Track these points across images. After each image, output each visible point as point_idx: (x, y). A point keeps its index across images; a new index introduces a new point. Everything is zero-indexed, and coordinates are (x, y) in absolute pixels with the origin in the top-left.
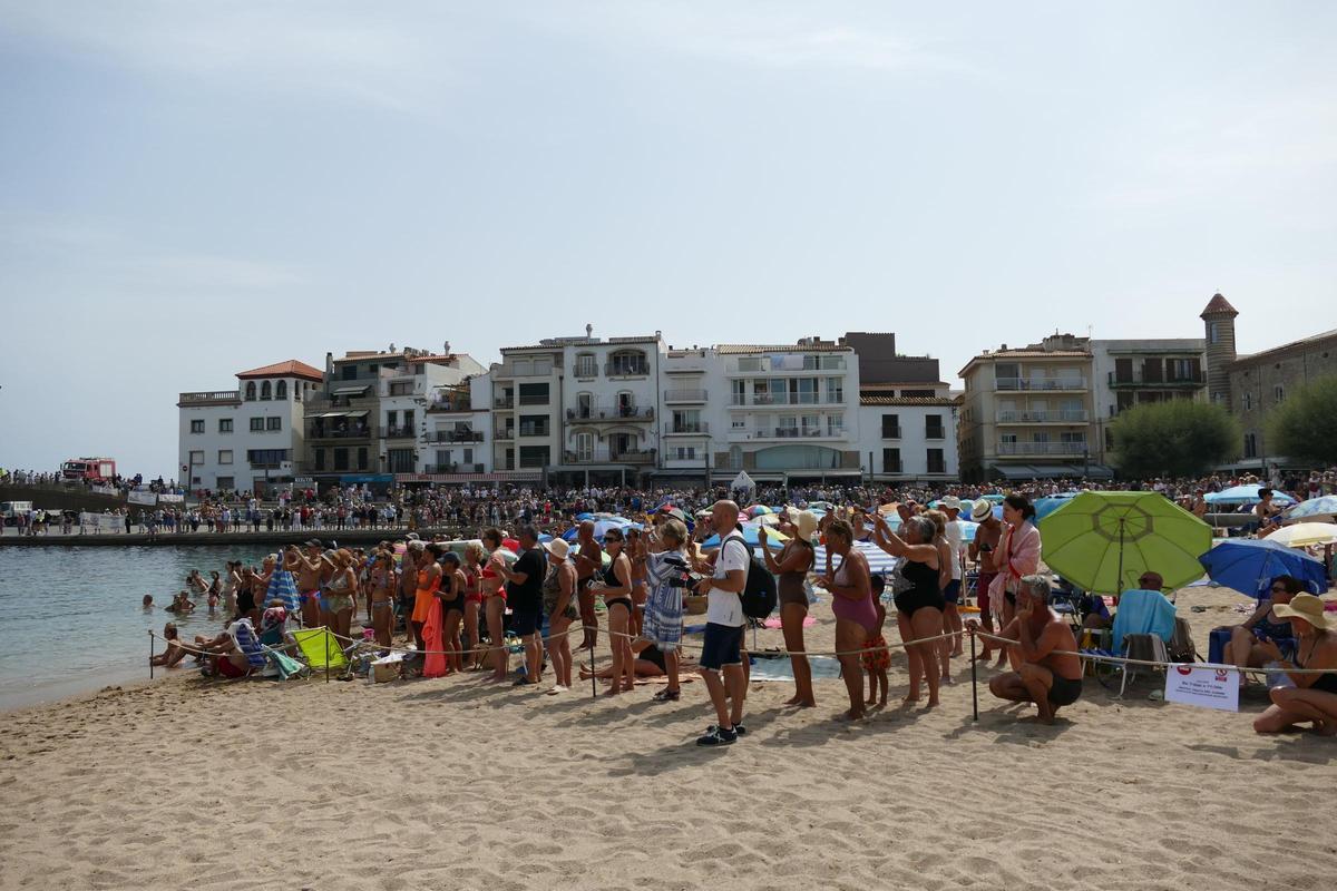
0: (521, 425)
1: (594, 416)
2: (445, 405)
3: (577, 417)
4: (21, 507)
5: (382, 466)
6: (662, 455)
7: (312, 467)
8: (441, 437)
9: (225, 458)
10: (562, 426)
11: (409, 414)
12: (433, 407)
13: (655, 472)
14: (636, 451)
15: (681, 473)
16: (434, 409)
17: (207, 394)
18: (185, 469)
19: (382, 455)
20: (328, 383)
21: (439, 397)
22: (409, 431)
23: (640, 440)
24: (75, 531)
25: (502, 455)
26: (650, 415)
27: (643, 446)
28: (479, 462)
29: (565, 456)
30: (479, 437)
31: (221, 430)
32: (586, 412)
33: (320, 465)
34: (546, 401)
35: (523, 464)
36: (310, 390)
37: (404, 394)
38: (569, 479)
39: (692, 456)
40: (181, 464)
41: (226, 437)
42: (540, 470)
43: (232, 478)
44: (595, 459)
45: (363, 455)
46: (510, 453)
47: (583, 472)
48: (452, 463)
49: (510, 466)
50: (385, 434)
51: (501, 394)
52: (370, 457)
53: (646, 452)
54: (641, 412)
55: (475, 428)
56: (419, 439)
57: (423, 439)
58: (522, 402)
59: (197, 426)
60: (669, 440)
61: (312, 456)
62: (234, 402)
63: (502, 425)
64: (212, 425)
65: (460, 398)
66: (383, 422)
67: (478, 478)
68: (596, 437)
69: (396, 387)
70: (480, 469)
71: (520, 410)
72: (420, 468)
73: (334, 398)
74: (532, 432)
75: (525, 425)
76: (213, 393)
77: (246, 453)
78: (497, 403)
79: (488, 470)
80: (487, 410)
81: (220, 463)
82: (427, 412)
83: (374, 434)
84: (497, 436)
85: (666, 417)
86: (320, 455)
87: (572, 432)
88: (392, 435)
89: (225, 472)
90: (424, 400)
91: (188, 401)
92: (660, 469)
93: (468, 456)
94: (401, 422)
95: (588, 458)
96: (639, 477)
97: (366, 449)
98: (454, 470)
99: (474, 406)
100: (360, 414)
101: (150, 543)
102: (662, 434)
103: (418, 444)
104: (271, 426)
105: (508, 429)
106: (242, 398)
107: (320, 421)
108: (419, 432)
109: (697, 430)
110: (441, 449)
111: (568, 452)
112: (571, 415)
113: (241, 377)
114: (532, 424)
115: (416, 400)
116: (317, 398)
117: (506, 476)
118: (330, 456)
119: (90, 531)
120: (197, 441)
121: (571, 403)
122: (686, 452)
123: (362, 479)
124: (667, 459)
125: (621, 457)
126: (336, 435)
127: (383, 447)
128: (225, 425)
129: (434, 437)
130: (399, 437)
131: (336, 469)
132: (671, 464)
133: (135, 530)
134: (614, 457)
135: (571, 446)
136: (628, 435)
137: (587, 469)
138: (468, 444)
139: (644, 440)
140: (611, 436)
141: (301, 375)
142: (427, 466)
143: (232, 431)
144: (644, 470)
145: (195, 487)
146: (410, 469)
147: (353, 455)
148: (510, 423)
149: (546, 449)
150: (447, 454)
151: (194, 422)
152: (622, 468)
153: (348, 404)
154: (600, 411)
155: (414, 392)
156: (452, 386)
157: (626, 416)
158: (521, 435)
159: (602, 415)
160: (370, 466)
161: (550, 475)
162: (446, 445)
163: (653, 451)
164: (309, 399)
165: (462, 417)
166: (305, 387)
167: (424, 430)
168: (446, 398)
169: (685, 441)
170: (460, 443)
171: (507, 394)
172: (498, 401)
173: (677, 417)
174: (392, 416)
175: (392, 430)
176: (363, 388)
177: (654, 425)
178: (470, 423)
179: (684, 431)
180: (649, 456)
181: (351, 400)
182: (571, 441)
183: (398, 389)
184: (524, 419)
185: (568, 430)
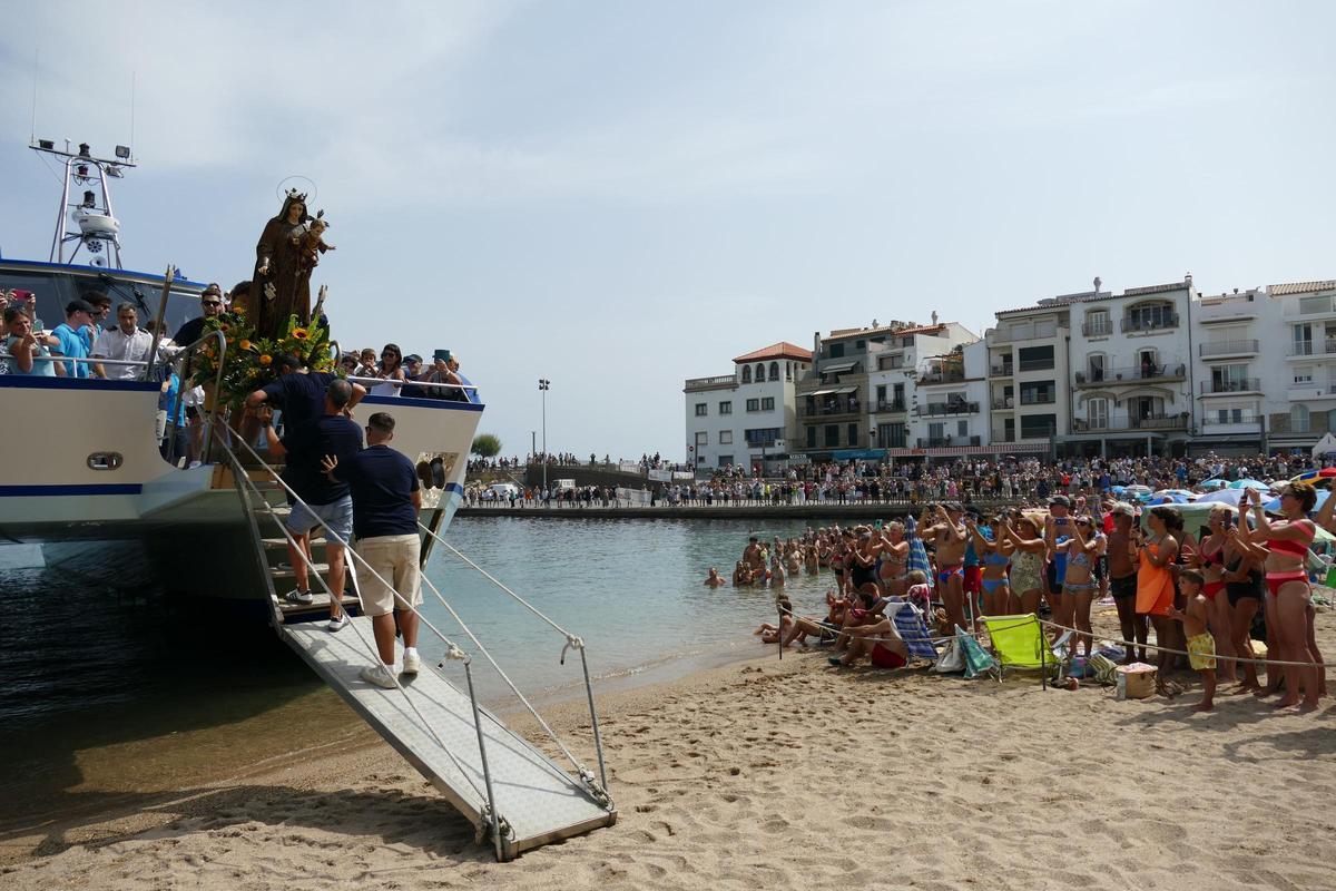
0: (1021, 393)
1: (1109, 377)
2: (936, 376)
3: (1088, 381)
4: (567, 484)
5: (872, 441)
6: (1198, 420)
7: (804, 444)
8: (933, 409)
9: (726, 438)
10: (1070, 391)
11: (899, 388)
12: (924, 379)
13: (1189, 439)
14: (1162, 416)
15: (1226, 439)
16: (925, 381)
17: (708, 379)
18: (691, 449)
19: (872, 430)
20: (817, 362)
21: (929, 369)
22: (899, 405)
23: (1167, 405)
24: (611, 505)
25: (1000, 426)
26: (1181, 374)
27: (1170, 410)
28: (975, 434)
29: (1075, 424)
30: (974, 408)
31: (721, 412)
32: (1098, 374)
33: (812, 442)
34: (1051, 365)
35: (1025, 435)
36: (800, 369)
37: (893, 368)
38: (1079, 449)
39: (1237, 417)
40: (688, 445)
41: (726, 418)
42: (1046, 441)
43: (731, 457)
44: (1111, 426)
45: (853, 430)
46: (1010, 424)
47: (1099, 442)
48: (945, 435)
49: (1010, 437)
50: (874, 408)
51: (998, 361)
52: (860, 432)
53: (1175, 417)
54: (1170, 371)
55: (970, 399)
56: (910, 413)
57: (915, 413)
58: (1023, 368)
59: (700, 409)
60: (1205, 402)
61: (804, 434)
62: (732, 386)
63: (999, 393)
64: (713, 408)
65: (951, 368)
66: (873, 396)
67: (975, 451)
68: (1111, 402)
69: (885, 362)
70: (976, 441)
71: (1020, 377)
72: (911, 441)
73: (823, 376)
74: (1035, 400)
75: (1026, 392)
76: (713, 379)
77: (743, 433)
78: (994, 371)
79: (985, 442)
80: (983, 379)
81: (721, 443)
82: (918, 384)
83: (863, 410)
84: (994, 406)
85: (1203, 375)
86: (812, 432)
87: (1082, 398)
88: (882, 410)
89: (726, 451)
90: (914, 372)
91: (693, 387)
92: (1194, 436)
93: (963, 428)
94: (890, 396)
95: (1102, 425)
96: (1167, 446)
97: (855, 425)
98: (948, 442)
99: (968, 375)
100: (850, 390)
101: (671, 516)
102: (1197, 394)
103: (908, 418)
104: (765, 407)
105: (1006, 399)
106: (739, 381)
107: (810, 399)
108: (909, 405)
109: (1244, 387)
110: (932, 422)
111: (1078, 420)
112: (1080, 379)
113: (738, 362)
114: (1035, 391)
115: (905, 373)
116: (808, 377)
117: (1007, 447)
118: (821, 433)
119: (624, 505)
120: (702, 424)
121: (1080, 365)
122: (1230, 414)
123: (854, 455)
124: (1203, 424)
125: (1144, 423)
126: (826, 413)
127: (873, 422)
128: (725, 407)
129: (925, 410)
130: (889, 412)
131: (827, 445)
132: (1208, 430)
133: (659, 504)
134: (1135, 424)
135: (1082, 413)
136: (1150, 398)
137: (1103, 438)
138: (963, 416)
139: (1173, 403)
140: (1129, 400)
141: (792, 357)
142: (919, 441)
143: (731, 413)
144: (1173, 438)
145: (700, 466)
146: (901, 443)
147: (843, 431)
148: (1009, 391)
149: (1052, 418)
150: (940, 426)
151: (698, 406)
152: (1148, 435)
153: (837, 381)
154: (1116, 373)
155: (904, 365)
156: (944, 356)
157: (1149, 376)
158: (1022, 404)
159: (1119, 377)
160: (860, 442)
161: (1059, 446)
162: (938, 418)
163: (1185, 415)
164: (800, 379)
165: (956, 388)
166: (795, 368)
167: (915, 403)
168: (936, 369)
169: (1229, 402)
170: (954, 415)
171: (1005, 361)
172: (995, 368)
173: (1217, 375)
174: (882, 391)
175: (882, 405)
176: (852, 364)
177: (1186, 385)
178: (964, 394)
179: (1226, 390)
180: (1180, 419)
181: (840, 377)
182: (1080, 407)
183: (887, 363)
184: (1024, 386)
185: (1077, 395)
